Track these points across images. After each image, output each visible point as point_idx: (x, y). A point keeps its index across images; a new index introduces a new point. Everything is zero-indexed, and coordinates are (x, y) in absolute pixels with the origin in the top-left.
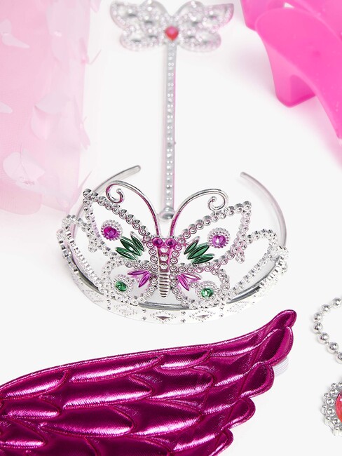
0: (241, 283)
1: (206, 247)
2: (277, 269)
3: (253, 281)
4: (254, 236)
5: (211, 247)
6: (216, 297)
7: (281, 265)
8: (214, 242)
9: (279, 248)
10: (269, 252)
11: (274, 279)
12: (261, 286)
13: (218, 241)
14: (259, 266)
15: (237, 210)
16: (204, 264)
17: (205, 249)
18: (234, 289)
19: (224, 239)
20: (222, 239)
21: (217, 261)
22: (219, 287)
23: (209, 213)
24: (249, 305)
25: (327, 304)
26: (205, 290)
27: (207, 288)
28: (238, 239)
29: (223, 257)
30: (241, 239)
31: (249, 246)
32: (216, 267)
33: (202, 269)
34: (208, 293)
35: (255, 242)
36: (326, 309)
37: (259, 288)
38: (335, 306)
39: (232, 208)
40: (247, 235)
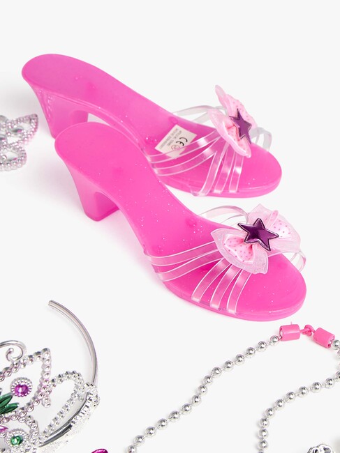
0: (50, 426)
1: (9, 397)
2: (87, 404)
3: (63, 421)
4: (57, 380)
5: (14, 397)
6: (27, 443)
7: (91, 400)
8: (17, 392)
9: (86, 386)
10: (75, 392)
11: (86, 415)
12: (72, 424)
13: (20, 390)
14: (67, 406)
15: (35, 357)
16: (10, 414)
17: (8, 400)
18: (45, 432)
19: (27, 388)
20: (24, 388)
21: (23, 409)
22: (28, 432)
23: (8, 364)
24: (61, 445)
25: (141, 434)
26: (14, 438)
27: (16, 435)
28: (41, 385)
29: (29, 404)
30: (45, 384)
31: (54, 390)
32: (23, 415)
33: (8, 419)
34: (18, 440)
35: (59, 386)
36: (140, 440)
37: (70, 426)
38: (149, 436)
39: (31, 356)
40: (50, 380)
